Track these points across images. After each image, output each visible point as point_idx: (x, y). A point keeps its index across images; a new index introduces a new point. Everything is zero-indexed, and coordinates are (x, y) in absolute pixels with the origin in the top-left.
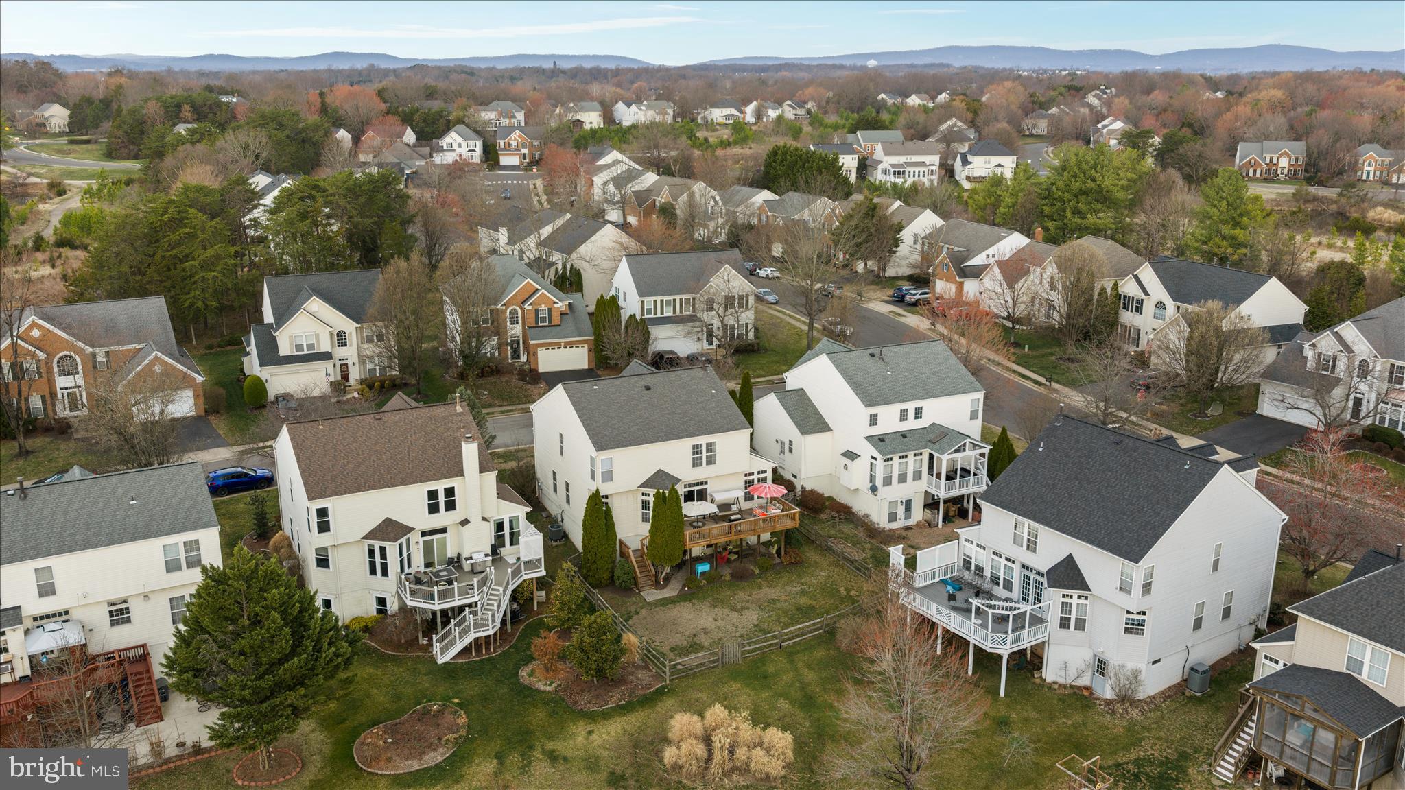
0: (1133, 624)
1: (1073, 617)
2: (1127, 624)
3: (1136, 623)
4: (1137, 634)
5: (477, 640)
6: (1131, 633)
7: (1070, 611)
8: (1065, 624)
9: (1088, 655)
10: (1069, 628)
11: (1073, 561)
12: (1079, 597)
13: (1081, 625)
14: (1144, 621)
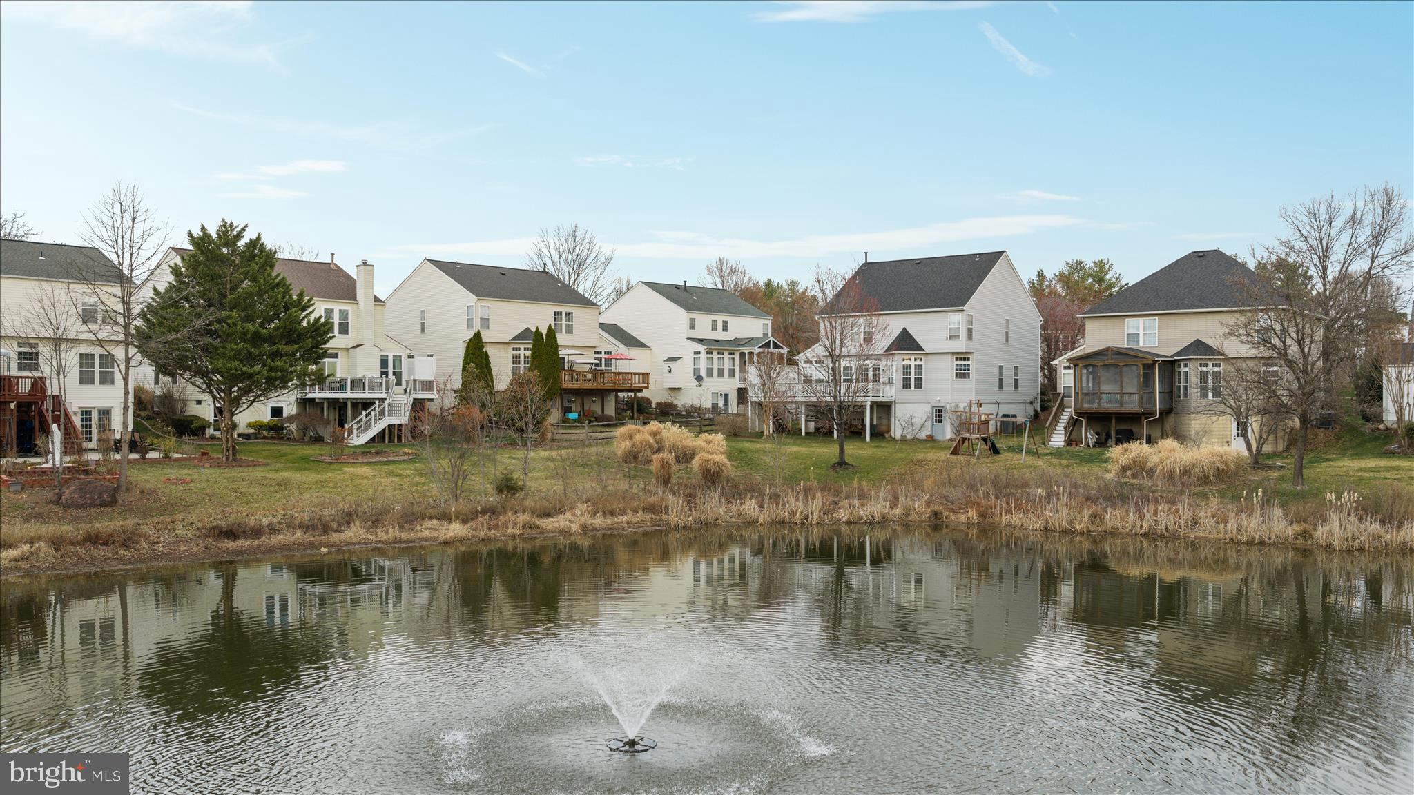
0: (961, 370)
1: (913, 377)
2: (957, 370)
3: (963, 368)
4: (965, 377)
5: (390, 426)
6: (961, 377)
7: (910, 372)
8: (906, 385)
9: (928, 408)
10: (910, 388)
11: (907, 332)
12: (915, 360)
13: (919, 383)
14: (969, 365)
